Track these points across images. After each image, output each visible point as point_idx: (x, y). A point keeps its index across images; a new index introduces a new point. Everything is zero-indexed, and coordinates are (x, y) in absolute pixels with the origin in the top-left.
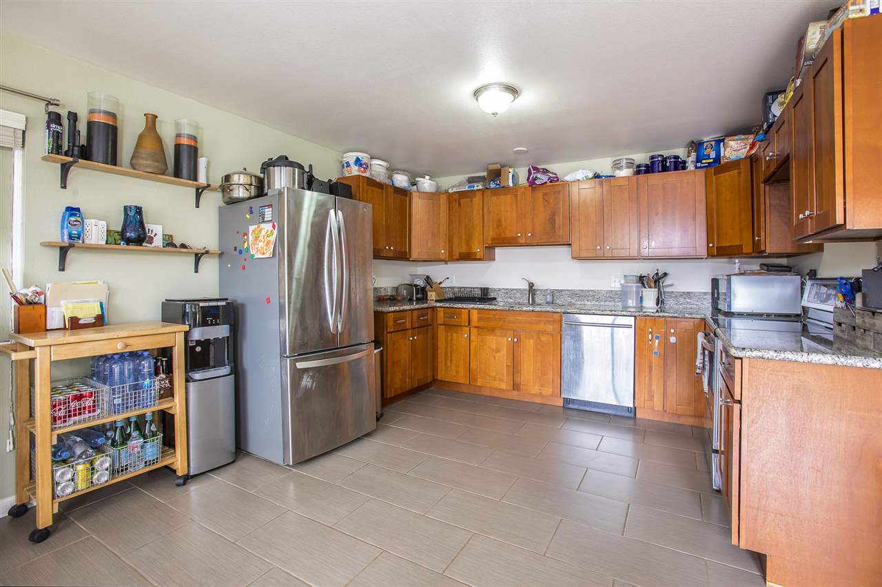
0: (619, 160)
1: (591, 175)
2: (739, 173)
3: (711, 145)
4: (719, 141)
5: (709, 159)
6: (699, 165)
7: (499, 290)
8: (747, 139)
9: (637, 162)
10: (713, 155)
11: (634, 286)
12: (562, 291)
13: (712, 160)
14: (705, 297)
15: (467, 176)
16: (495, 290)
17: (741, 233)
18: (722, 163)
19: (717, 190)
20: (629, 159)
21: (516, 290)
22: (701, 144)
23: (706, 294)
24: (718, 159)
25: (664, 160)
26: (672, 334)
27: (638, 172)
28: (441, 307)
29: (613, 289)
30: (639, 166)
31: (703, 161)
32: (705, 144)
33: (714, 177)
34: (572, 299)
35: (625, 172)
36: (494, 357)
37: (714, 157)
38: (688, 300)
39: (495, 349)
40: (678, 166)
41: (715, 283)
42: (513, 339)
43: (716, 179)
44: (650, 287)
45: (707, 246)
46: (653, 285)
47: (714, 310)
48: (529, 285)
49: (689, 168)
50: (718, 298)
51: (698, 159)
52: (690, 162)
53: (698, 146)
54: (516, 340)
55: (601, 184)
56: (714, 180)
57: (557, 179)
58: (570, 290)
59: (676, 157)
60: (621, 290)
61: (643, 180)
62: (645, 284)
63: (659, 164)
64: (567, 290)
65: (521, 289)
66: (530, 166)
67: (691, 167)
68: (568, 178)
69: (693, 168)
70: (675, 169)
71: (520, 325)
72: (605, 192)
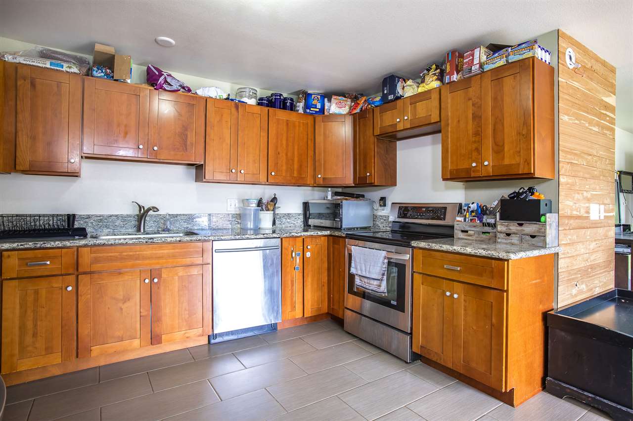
0: (244, 89)
1: (225, 96)
3: (318, 98)
4: (323, 97)
5: (316, 108)
6: (308, 111)
7: (89, 217)
8: (347, 101)
9: (259, 95)
10: (319, 106)
11: (253, 210)
12: (177, 216)
13: (318, 110)
14: (299, 217)
15: (40, 48)
16: (82, 217)
17: (344, 168)
18: (326, 113)
19: (324, 134)
20: (252, 90)
21: (116, 216)
22: (310, 95)
23: (299, 214)
24: (322, 110)
25: (285, 99)
27: (261, 104)
28: (14, 250)
29: (230, 213)
30: (261, 99)
31: (312, 109)
32: (313, 96)
33: (322, 123)
35: (251, 101)
36: (121, 309)
37: (320, 107)
38: (288, 220)
39: (121, 297)
40: (292, 108)
41: (306, 205)
42: (152, 280)
43: (324, 125)
44: (268, 210)
45: (315, 177)
46: (272, 208)
47: (307, 226)
48: (140, 210)
49: (300, 112)
50: (309, 218)
51: (307, 106)
52: (300, 106)
53: (307, 96)
54: (156, 280)
55: (237, 107)
56: (322, 126)
57: (189, 90)
58: (186, 215)
59: (292, 100)
60: (238, 213)
61: (267, 112)
62: (264, 208)
63: (280, 102)
64: (184, 215)
65: (127, 215)
66: (150, 65)
67: (301, 111)
68: (200, 92)
69: (303, 112)
70: (292, 110)
71: (161, 261)
72: (240, 117)
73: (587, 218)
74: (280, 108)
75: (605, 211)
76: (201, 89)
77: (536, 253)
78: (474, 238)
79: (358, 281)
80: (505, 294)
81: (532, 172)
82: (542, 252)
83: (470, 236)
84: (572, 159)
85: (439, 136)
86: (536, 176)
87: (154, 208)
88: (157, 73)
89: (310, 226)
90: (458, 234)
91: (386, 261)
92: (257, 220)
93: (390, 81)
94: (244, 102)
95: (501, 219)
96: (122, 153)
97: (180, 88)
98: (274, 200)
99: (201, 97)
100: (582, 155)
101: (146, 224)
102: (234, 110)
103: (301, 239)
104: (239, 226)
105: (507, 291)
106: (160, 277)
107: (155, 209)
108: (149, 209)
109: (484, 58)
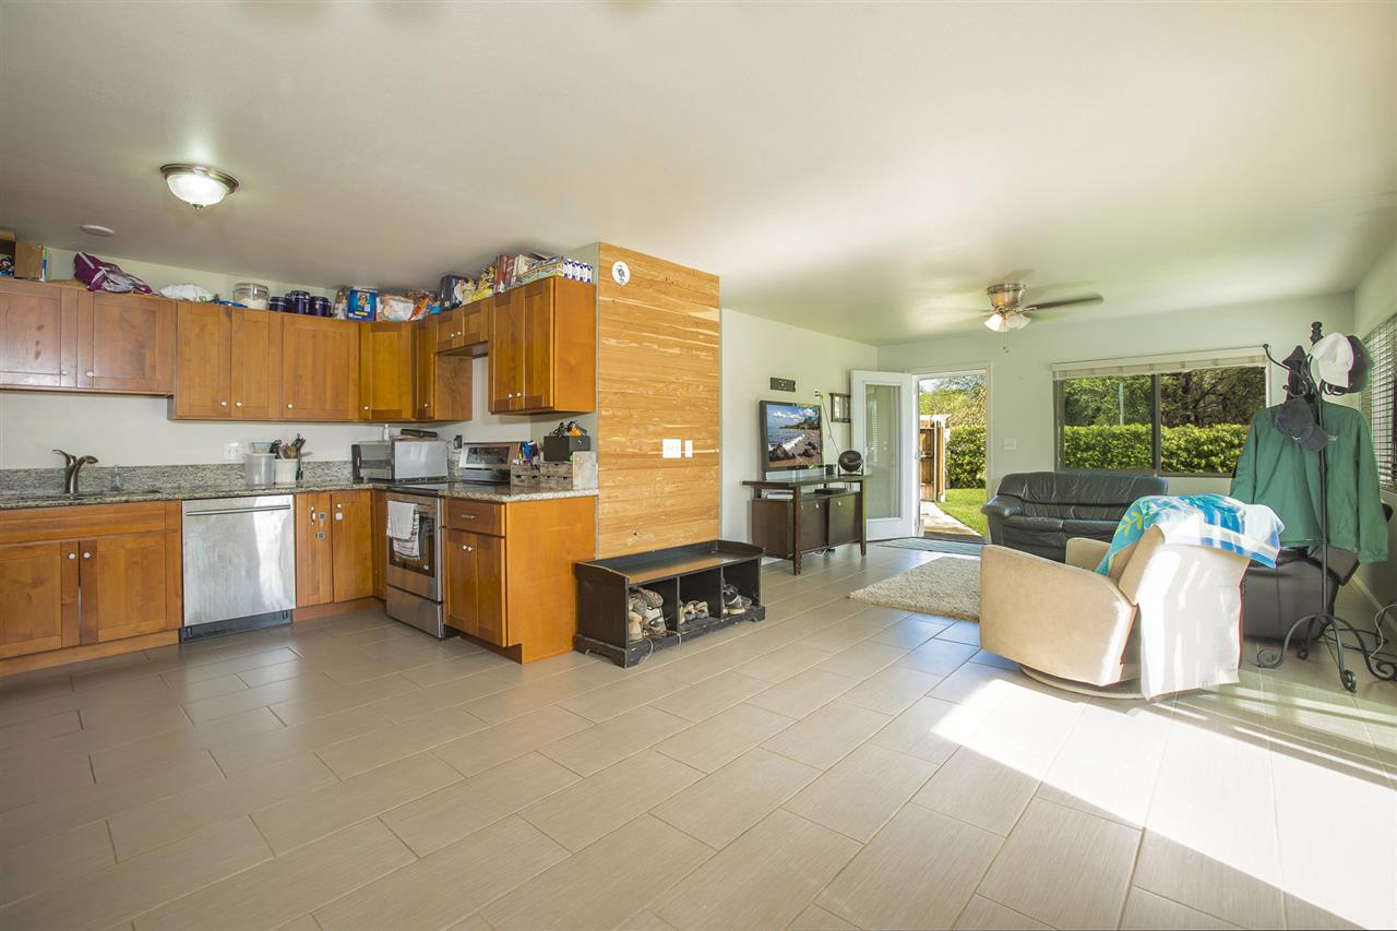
0: (246, 285)
1: (209, 297)
2: (400, 336)
3: (366, 297)
4: (374, 296)
5: (363, 311)
6: (351, 315)
8: (409, 302)
9: (272, 294)
10: (368, 308)
11: (263, 458)
13: (366, 314)
14: (346, 466)
17: (400, 397)
18: (378, 320)
19: (374, 348)
20: (262, 286)
22: (354, 292)
23: (346, 462)
24: (374, 314)
25: (313, 300)
26: (339, 510)
27: (273, 307)
29: (228, 463)
30: (275, 299)
31: (356, 313)
32: (358, 294)
33: (371, 334)
34: (155, 480)
35: (255, 304)
36: (29, 595)
37: (369, 311)
38: (327, 472)
39: (30, 580)
40: (326, 311)
41: (356, 449)
42: (80, 556)
43: (374, 336)
44: (287, 457)
45: (360, 408)
46: (293, 454)
47: (358, 479)
48: (68, 462)
49: (338, 317)
50: (360, 467)
51: (351, 309)
52: (340, 310)
53: (350, 294)
54: (87, 555)
55: (229, 313)
56: (371, 337)
57: (148, 290)
58: (151, 468)
59: (325, 300)
60: (242, 462)
61: (280, 319)
62: (281, 454)
63: (305, 303)
64: (147, 467)
65: (46, 470)
66: (80, 253)
67: (341, 316)
68: (168, 292)
69: (343, 318)
70: (324, 314)
71: (97, 528)
72: (234, 327)
73: (660, 456)
74: (305, 313)
75: (695, 448)
76: (170, 288)
77: (561, 495)
78: (526, 484)
79: (396, 546)
80: (503, 540)
81: (551, 405)
82: (568, 494)
83: (522, 481)
84: (623, 388)
85: (487, 358)
86: (556, 409)
87: (89, 458)
88: (93, 267)
89: (362, 478)
90: (514, 480)
91: (417, 516)
92: (272, 471)
93: (448, 281)
94: (242, 305)
95: (545, 459)
96: (32, 381)
97: (131, 287)
98: (300, 442)
99: (170, 301)
100: (645, 382)
101: (80, 483)
102: (223, 318)
103: (327, 495)
104: (243, 481)
105: (505, 537)
106: (93, 551)
107: (93, 460)
108: (82, 461)
109: (525, 269)
